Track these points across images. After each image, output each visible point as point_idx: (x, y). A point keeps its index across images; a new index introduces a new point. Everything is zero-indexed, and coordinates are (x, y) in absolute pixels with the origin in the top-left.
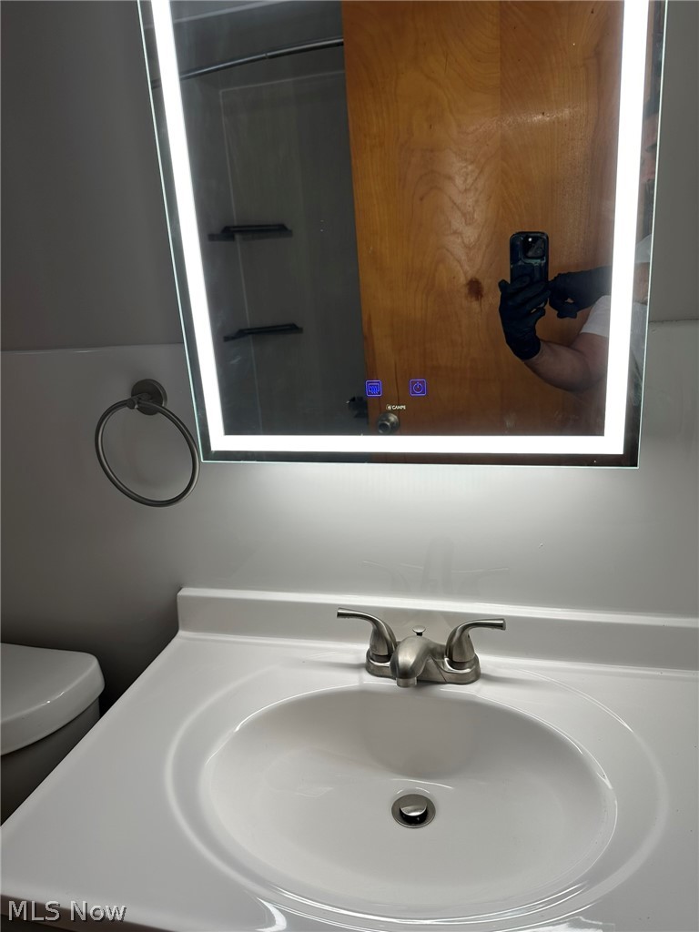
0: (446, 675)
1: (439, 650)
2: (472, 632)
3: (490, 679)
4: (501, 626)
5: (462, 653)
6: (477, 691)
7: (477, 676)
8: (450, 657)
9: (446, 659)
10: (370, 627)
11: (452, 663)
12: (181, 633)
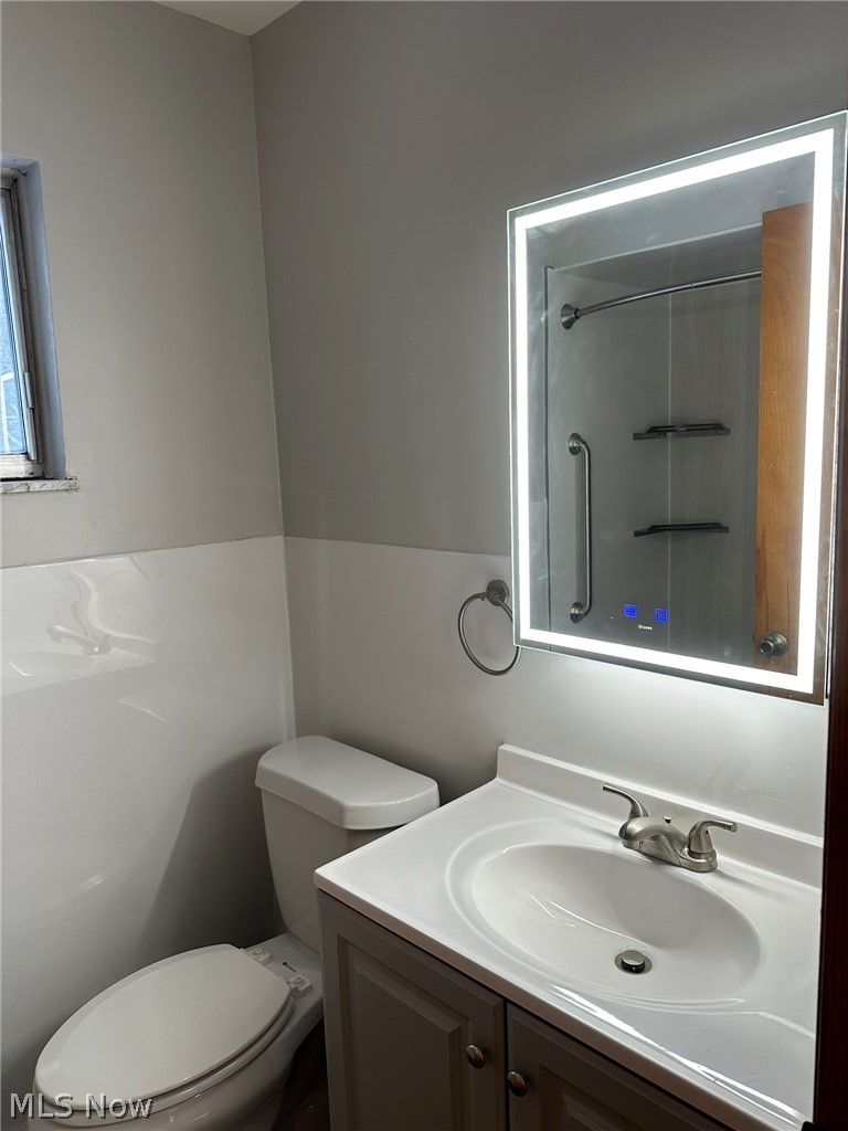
0: (681, 860)
1: (682, 839)
2: (711, 829)
3: (722, 875)
4: (729, 827)
5: (699, 845)
6: (705, 880)
7: (711, 868)
8: (689, 847)
9: (686, 849)
10: (629, 806)
11: (691, 853)
12: (497, 779)
